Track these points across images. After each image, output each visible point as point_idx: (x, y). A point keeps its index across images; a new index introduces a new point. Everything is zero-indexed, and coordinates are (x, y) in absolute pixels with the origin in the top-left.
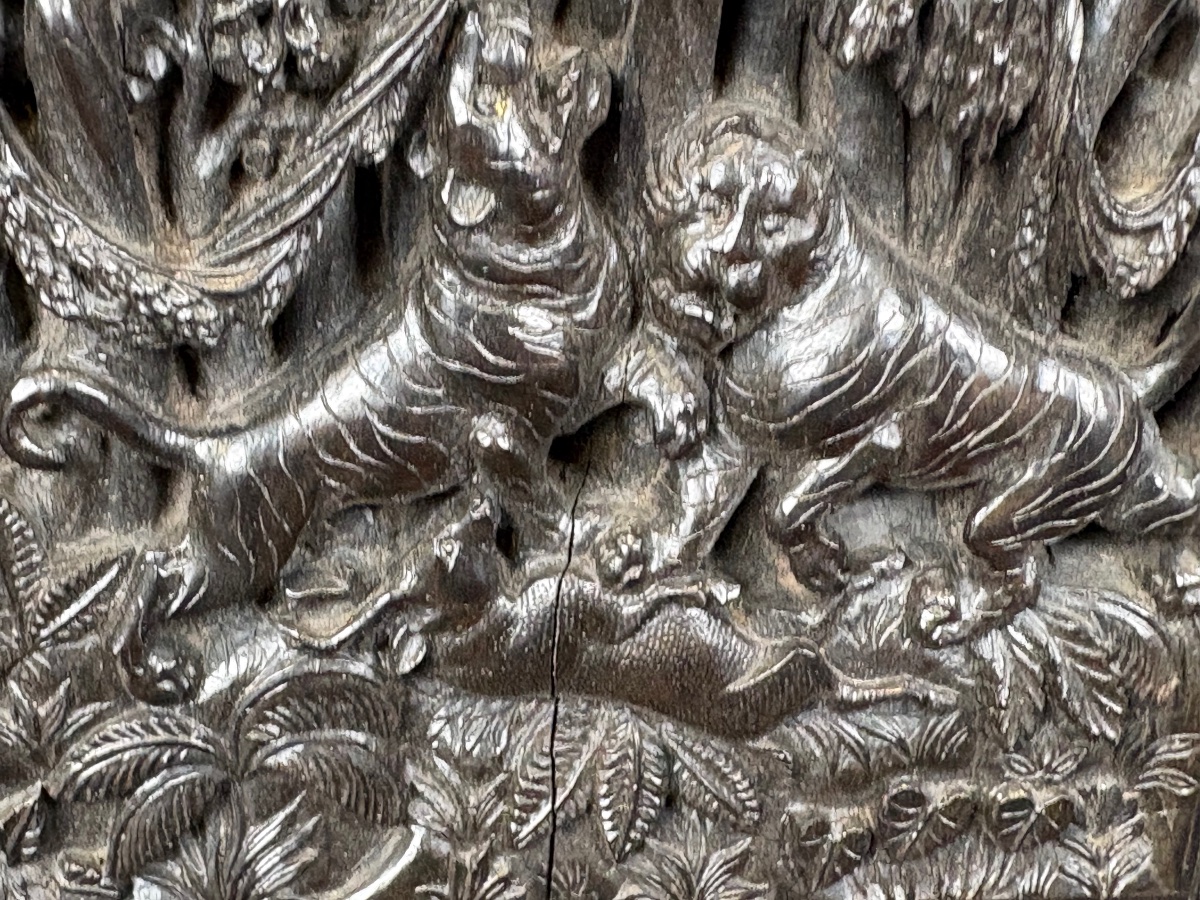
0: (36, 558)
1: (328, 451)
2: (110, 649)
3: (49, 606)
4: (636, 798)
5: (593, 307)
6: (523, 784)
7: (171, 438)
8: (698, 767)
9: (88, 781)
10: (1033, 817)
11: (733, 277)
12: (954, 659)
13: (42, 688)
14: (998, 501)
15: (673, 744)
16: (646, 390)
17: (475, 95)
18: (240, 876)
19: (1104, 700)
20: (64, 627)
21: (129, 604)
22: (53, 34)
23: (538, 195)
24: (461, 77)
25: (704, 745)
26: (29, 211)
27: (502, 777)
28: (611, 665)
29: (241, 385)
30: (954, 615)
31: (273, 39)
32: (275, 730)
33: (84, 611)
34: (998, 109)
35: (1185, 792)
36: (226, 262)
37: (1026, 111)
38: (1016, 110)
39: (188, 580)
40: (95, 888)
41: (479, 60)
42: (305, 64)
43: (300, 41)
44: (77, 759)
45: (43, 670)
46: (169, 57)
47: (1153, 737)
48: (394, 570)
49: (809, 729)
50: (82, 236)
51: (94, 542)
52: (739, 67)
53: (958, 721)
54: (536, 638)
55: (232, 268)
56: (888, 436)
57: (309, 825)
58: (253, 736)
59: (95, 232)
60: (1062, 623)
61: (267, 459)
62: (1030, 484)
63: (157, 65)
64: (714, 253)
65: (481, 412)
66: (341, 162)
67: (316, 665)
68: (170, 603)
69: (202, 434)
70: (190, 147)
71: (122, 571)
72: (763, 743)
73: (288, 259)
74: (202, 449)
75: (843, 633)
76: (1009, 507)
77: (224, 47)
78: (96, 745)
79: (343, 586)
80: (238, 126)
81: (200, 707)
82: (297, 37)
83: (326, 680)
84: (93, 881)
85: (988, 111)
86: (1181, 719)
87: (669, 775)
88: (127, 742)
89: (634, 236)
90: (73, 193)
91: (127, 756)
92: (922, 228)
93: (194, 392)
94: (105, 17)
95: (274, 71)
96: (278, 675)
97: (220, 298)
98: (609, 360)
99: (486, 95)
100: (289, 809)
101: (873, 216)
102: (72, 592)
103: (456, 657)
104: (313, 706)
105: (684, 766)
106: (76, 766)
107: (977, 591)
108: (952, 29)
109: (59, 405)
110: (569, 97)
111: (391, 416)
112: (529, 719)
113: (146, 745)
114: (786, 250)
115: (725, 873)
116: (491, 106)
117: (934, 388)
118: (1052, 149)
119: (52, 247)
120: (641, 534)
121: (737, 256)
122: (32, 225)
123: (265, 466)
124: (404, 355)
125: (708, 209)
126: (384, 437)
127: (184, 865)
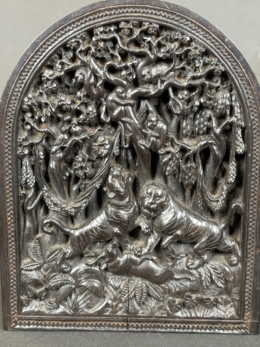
0: (46, 248)
1: (91, 232)
2: (57, 263)
3: (48, 256)
4: (142, 294)
5: (132, 211)
6: (124, 290)
7: (68, 230)
8: (152, 289)
9: (53, 286)
10: (211, 301)
11: (152, 206)
12: (195, 272)
13: (46, 270)
14: (198, 244)
15: (148, 285)
16: (141, 224)
17: (112, 179)
18: (77, 305)
19: (221, 280)
20: (50, 259)
21: (60, 256)
22: (52, 170)
23: (122, 194)
24: (110, 177)
25: (153, 285)
26: (48, 195)
27: (120, 289)
28: (137, 270)
29: (79, 223)
30: (193, 264)
31: (83, 171)
32: (83, 279)
33: (53, 257)
34: (191, 182)
35: (237, 298)
36: (76, 203)
37: (195, 182)
38: (193, 182)
39: (69, 252)
40: (53, 305)
41: (113, 174)
42: (87, 174)
43: (87, 171)
44: (51, 282)
45: (47, 267)
46: (69, 173)
47: (231, 288)
48: (102, 252)
49: (171, 283)
50: (55, 198)
51: (56, 246)
52: (156, 175)
53: (196, 283)
54: (124, 264)
55: (77, 204)
56: (179, 232)
57: (88, 297)
58: (79, 279)
59: (57, 198)
60: (212, 266)
61: (82, 233)
62: (203, 242)
63: (67, 174)
64: (149, 203)
65: (114, 227)
66: (93, 188)
67: (89, 268)
68: (66, 256)
69: (72, 229)
70: (72, 186)
71: (60, 251)
72: (163, 285)
73: (85, 202)
74: (72, 232)
75: (176, 267)
76: (200, 246)
77: (77, 172)
78: (54, 280)
79: (94, 254)
80: (79, 183)
81: (71, 274)
83: (91, 270)
84: (53, 304)
85: (189, 182)
86: (235, 285)
87: (148, 290)
88: (59, 279)
90: (54, 192)
91: (59, 282)
93: (73, 224)
94: (60, 168)
95: (83, 175)
96: (83, 269)
97: (75, 208)
98: (135, 219)
99: (114, 179)
100: (85, 293)
101: (178, 198)
102: (51, 254)
103: (112, 267)
104: (89, 275)
105: (151, 289)
106: (51, 283)
107: (197, 260)
108: (183, 170)
109: (51, 224)
110: (126, 180)
111: (100, 227)
112: (125, 280)
113: (62, 280)
114: (160, 203)
115: (158, 309)
116: (114, 181)
117: (185, 225)
119: (51, 200)
120: (141, 248)
121: (152, 203)
122: (48, 197)
123: (81, 234)
124: (103, 218)
125: (148, 196)
126: (100, 230)
127: (68, 303)
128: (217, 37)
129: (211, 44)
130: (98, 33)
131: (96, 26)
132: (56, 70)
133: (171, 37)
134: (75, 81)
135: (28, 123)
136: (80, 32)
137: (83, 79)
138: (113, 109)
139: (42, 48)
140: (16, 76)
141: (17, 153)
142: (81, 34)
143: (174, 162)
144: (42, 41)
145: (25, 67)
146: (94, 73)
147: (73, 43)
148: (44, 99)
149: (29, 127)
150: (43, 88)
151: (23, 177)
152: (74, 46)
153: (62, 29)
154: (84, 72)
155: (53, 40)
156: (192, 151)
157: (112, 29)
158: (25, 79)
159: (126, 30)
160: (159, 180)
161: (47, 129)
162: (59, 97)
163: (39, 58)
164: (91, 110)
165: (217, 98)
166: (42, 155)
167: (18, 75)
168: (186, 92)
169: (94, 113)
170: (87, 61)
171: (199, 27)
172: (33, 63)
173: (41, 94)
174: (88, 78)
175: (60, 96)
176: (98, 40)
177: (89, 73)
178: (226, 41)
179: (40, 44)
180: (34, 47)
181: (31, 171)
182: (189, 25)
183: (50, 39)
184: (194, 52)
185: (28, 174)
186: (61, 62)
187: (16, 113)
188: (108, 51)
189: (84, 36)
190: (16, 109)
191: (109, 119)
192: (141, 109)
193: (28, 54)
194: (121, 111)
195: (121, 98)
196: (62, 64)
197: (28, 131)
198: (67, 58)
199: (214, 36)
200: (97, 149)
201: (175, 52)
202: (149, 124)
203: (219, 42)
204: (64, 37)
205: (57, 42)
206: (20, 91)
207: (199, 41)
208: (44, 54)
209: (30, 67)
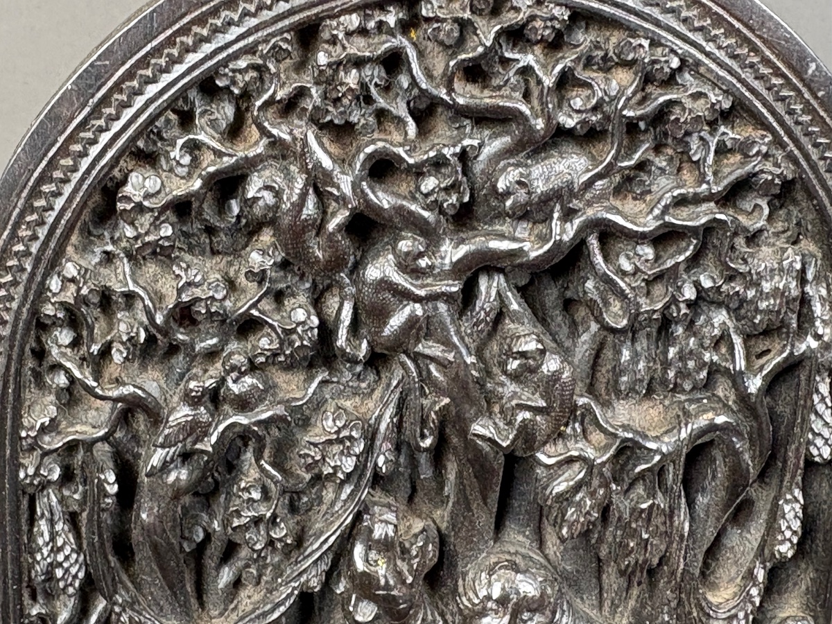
17: (367, 555)
23: (402, 606)
24: (360, 550)
31: (262, 532)
34: (645, 561)
37: (661, 559)
38: (655, 561)
41: (370, 540)
42: (279, 545)
43: (277, 535)
46: (205, 530)
52: (507, 524)
63: (199, 535)
66: (296, 592)
70: (214, 573)
80: (240, 563)
82: (275, 533)
85: (640, 562)
89: (452, 614)
90: (154, 605)
92: (609, 602)
95: (263, 549)
99: (373, 556)
101: (582, 599)
108: (619, 519)
110: (416, 556)
116: (376, 561)
118: (675, 579)
125: (492, 610)
128: (777, 56)
129: (756, 84)
130: (341, 36)
131: (333, 8)
132: (171, 170)
133: (606, 54)
134: (241, 210)
135: (57, 367)
136: (270, 30)
137: (276, 207)
138: (382, 314)
139: (121, 91)
140: (19, 196)
141: (18, 476)
142: (273, 41)
143: (592, 494)
144: (123, 63)
145: (52, 164)
146: (319, 183)
147: (240, 71)
148: (120, 278)
149: (62, 380)
150: (117, 235)
151: (39, 557)
152: (247, 84)
153: (201, 21)
154: (279, 181)
155: (162, 62)
156: (657, 458)
157: (391, 19)
158: (52, 209)
159: (447, 27)
160: (517, 539)
161: (132, 389)
162: (182, 274)
163: (107, 129)
164: (303, 319)
165: (758, 274)
166: (113, 484)
167: (24, 195)
168: (648, 251)
169: (312, 328)
170: (295, 139)
171: (718, 21)
172: (84, 147)
173: (109, 258)
174: (292, 204)
175: (186, 270)
176: (339, 63)
177: (299, 184)
178: (810, 72)
179: (112, 75)
180: (90, 86)
181: (70, 536)
182: (680, 12)
183: (153, 57)
184: (690, 111)
185: (60, 549)
186: (190, 140)
187: (14, 333)
188: (369, 100)
189: (285, 46)
190: (17, 319)
191: (364, 345)
192: (482, 308)
193: (66, 113)
194: (412, 322)
195: (416, 273)
196: (194, 147)
197: (59, 392)
198: (213, 128)
199: (768, 53)
200: (318, 458)
201: (622, 110)
202: (514, 365)
203: (783, 76)
204: (207, 48)
205: (179, 69)
206: (30, 254)
207: (711, 71)
208: (128, 114)
209: (71, 163)
